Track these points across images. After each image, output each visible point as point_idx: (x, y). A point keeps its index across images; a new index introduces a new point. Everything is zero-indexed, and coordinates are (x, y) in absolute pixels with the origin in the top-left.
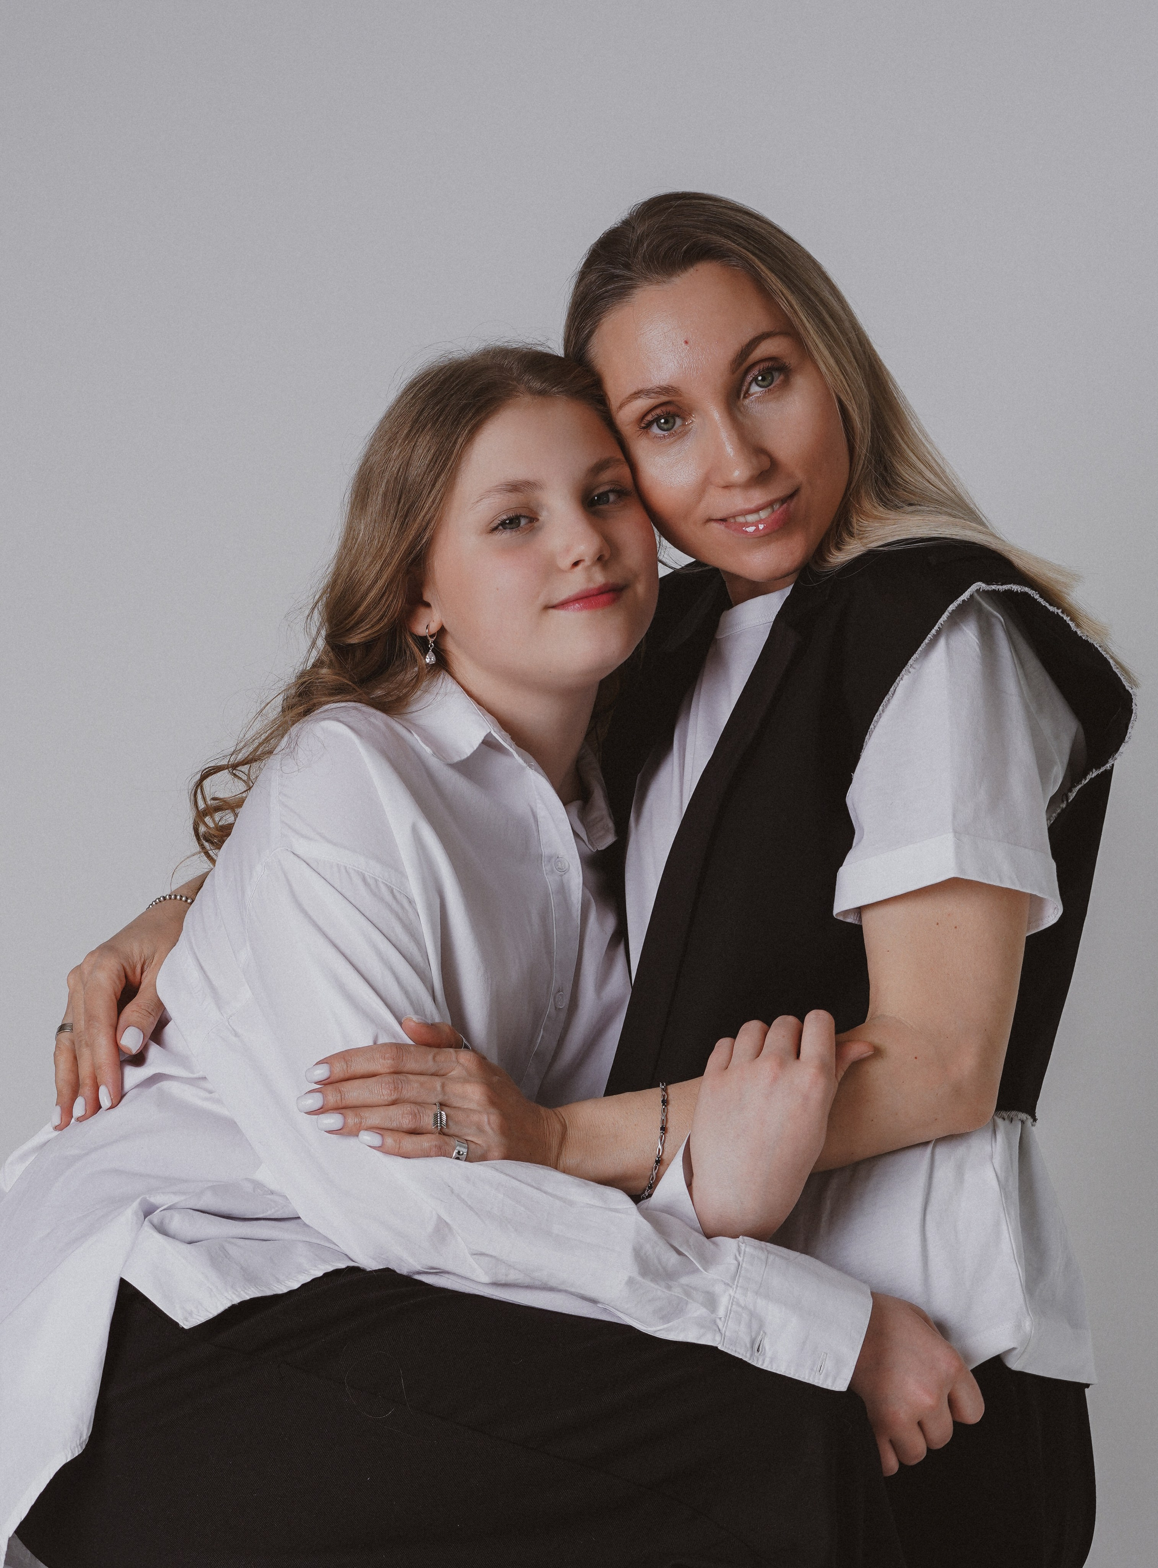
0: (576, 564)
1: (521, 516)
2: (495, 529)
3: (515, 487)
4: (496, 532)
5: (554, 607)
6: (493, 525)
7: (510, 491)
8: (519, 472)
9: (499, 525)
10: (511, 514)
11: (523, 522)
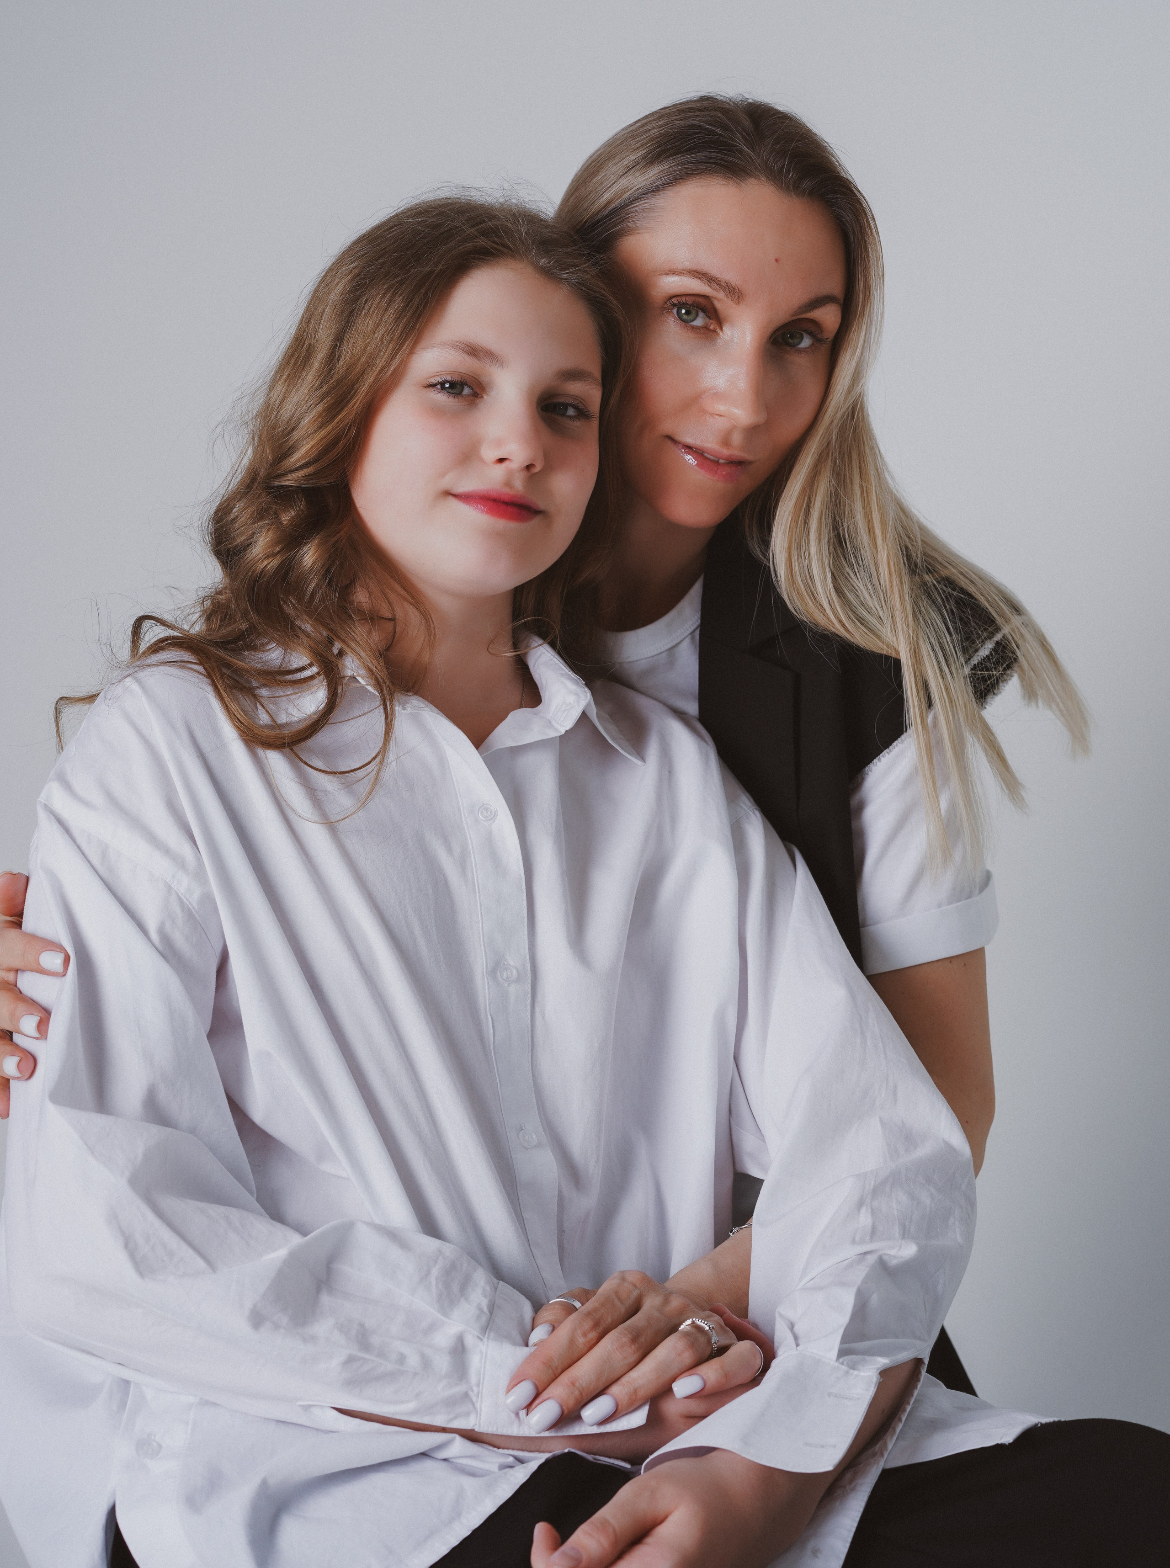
0: (501, 460)
1: (466, 384)
2: (433, 386)
3: (473, 351)
4: (431, 389)
5: (456, 496)
6: (433, 381)
7: (468, 353)
8: (485, 338)
9: (439, 383)
10: (457, 378)
11: (466, 391)
